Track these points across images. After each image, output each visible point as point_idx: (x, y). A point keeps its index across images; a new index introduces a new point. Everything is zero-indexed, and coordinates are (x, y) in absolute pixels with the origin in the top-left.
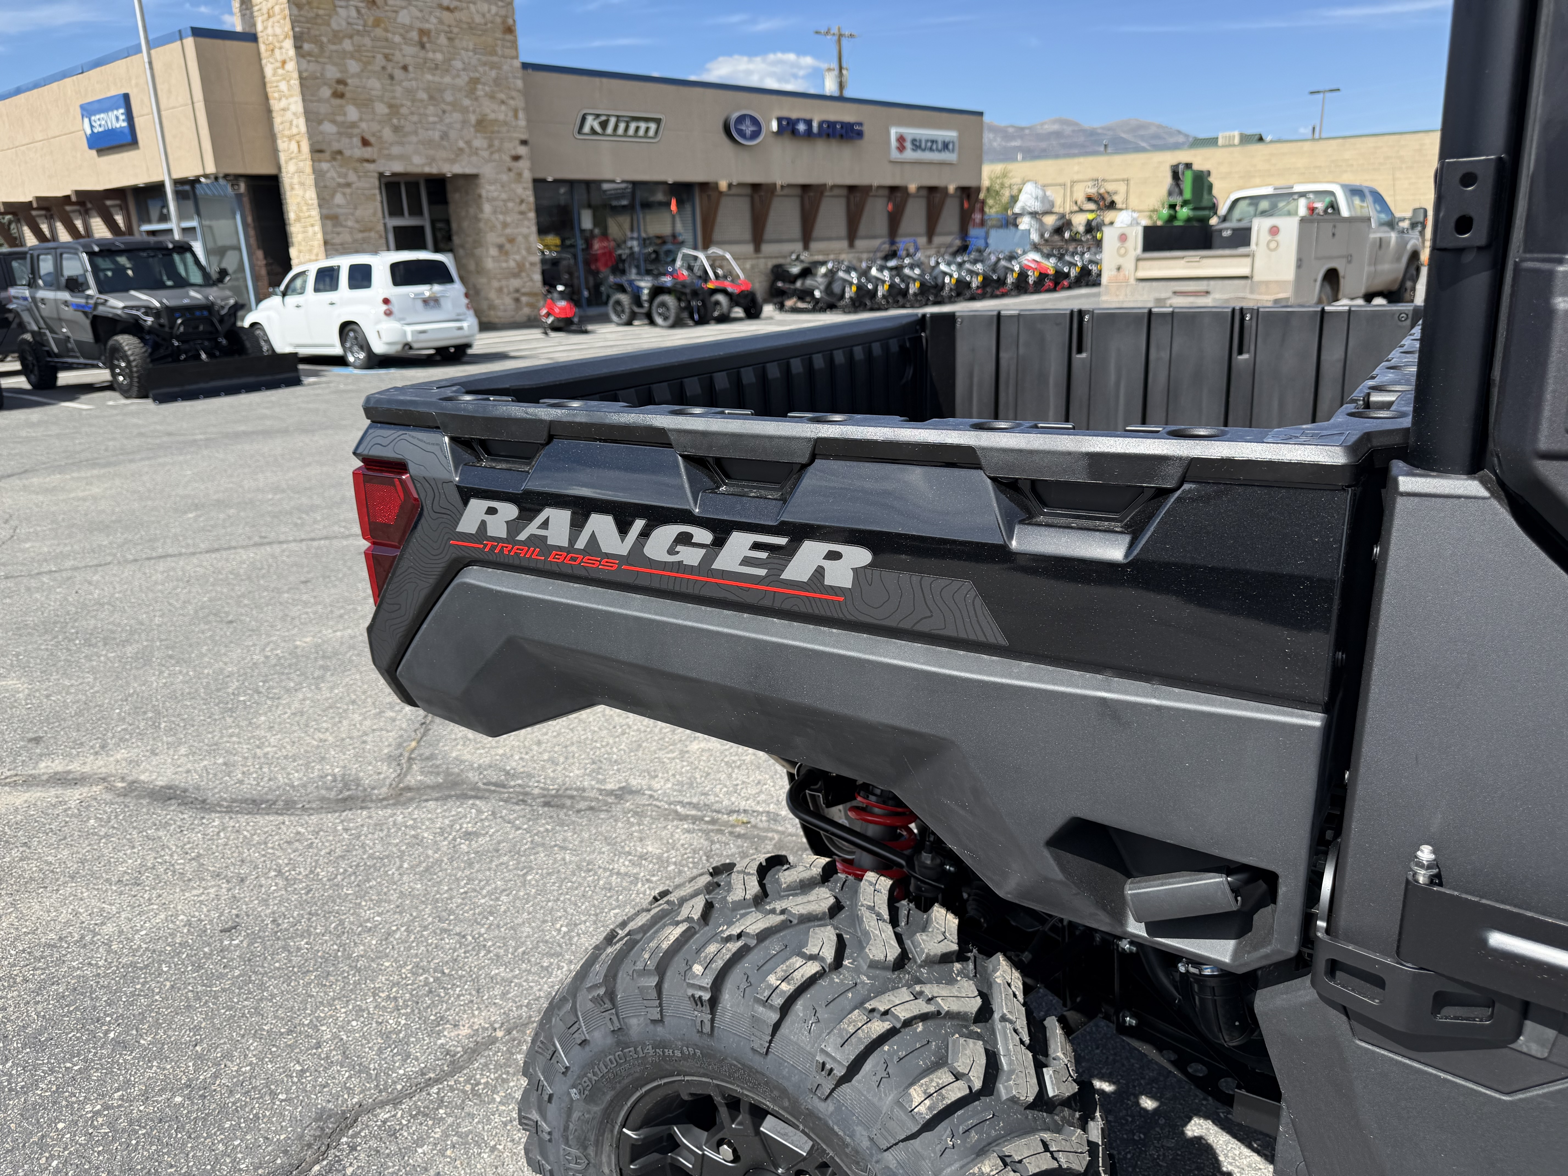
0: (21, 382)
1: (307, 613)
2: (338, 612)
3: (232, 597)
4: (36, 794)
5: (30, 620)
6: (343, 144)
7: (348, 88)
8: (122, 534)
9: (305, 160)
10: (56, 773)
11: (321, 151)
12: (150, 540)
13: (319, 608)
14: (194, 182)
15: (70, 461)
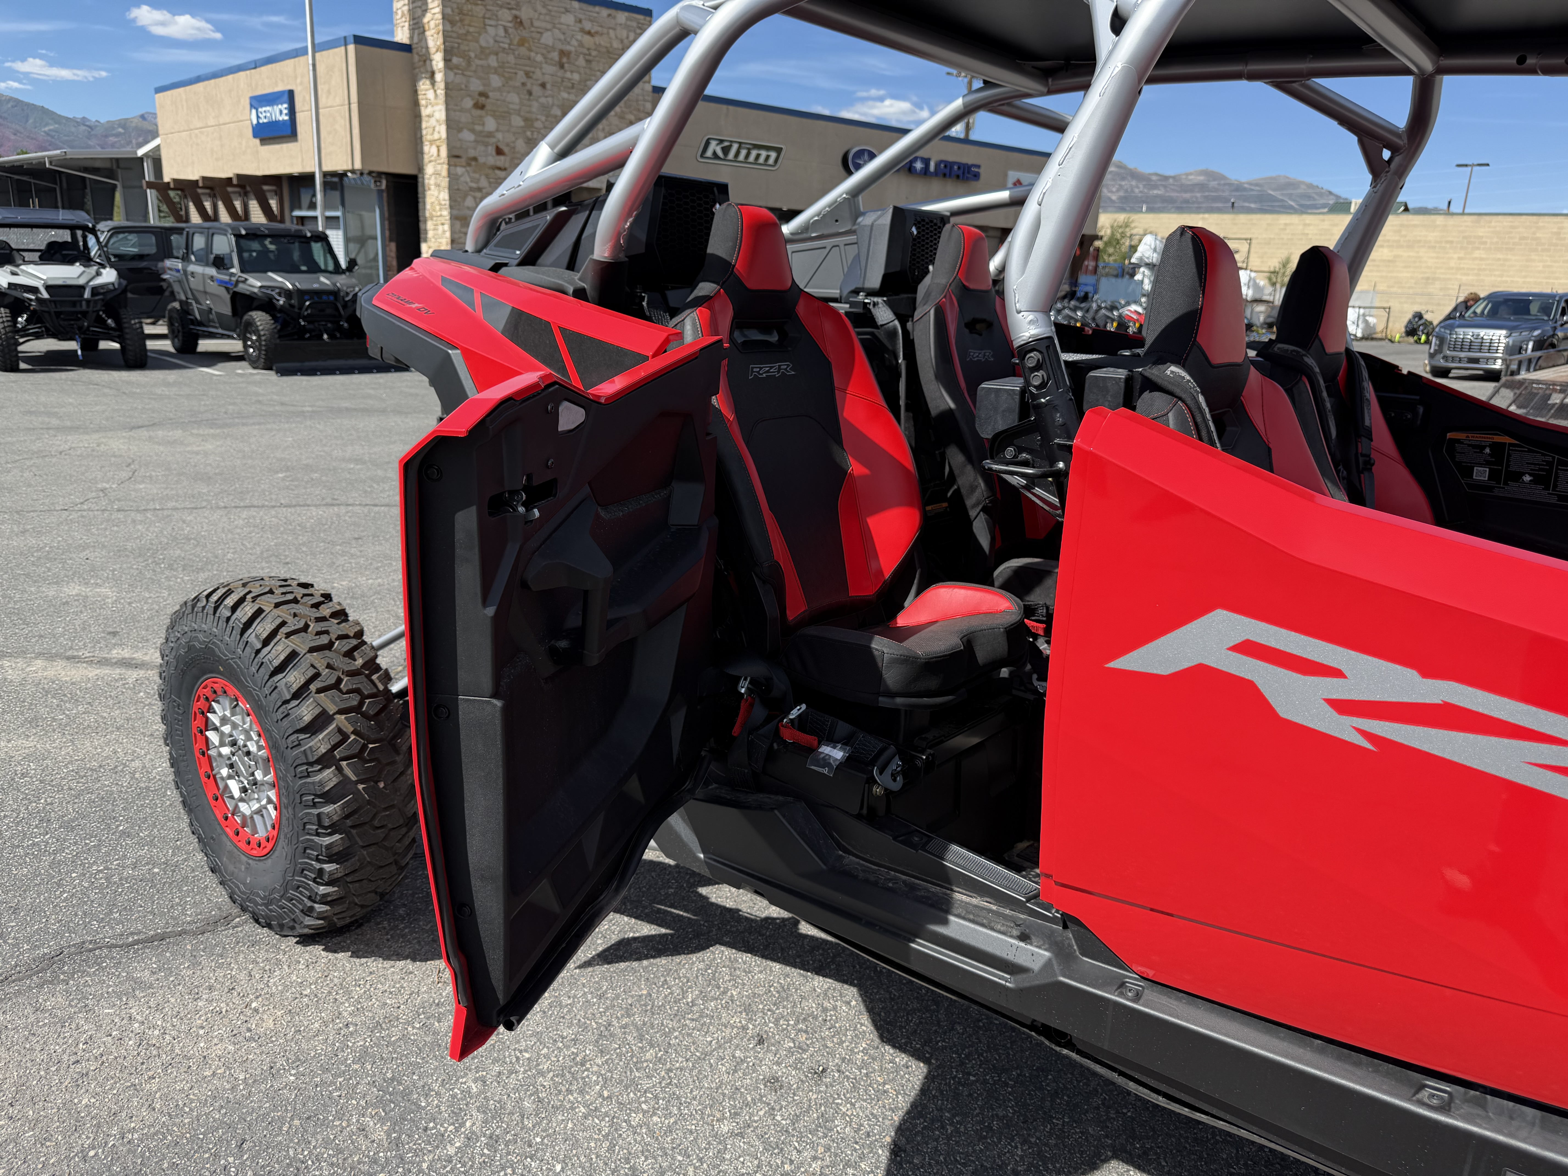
0: (166, 345)
1: (351, 563)
2: (375, 565)
3: (294, 544)
4: (106, 671)
5: (129, 545)
6: (478, 151)
7: (488, 101)
8: (220, 485)
9: (443, 163)
10: (123, 659)
11: (458, 157)
12: (242, 492)
13: (362, 560)
14: (342, 175)
15: (193, 419)
